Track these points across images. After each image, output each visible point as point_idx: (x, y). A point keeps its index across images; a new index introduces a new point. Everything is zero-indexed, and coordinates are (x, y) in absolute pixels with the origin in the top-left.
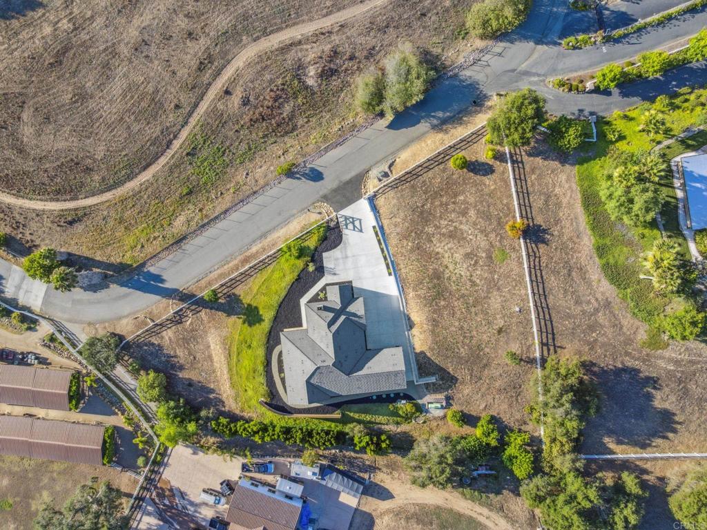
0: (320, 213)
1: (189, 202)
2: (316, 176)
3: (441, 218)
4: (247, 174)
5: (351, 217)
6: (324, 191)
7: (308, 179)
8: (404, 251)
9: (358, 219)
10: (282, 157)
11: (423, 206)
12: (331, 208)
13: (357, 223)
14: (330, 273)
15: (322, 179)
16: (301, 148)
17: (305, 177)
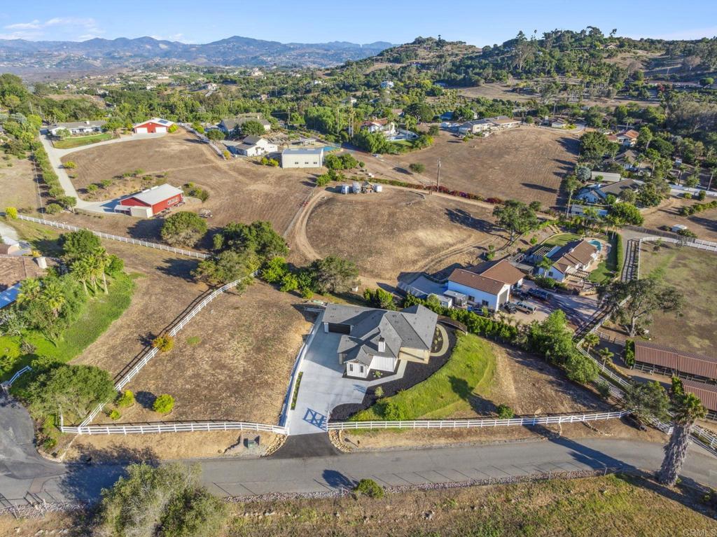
0: (347, 440)
1: (525, 516)
2: (332, 477)
3: (221, 381)
4: (427, 515)
5: (314, 424)
6: (330, 459)
7: (345, 477)
8: (276, 376)
9: (307, 421)
10: (368, 514)
11: (231, 396)
12: (331, 439)
13: (310, 417)
14: (362, 388)
15: (326, 472)
16: (335, 514)
17: (349, 481)
